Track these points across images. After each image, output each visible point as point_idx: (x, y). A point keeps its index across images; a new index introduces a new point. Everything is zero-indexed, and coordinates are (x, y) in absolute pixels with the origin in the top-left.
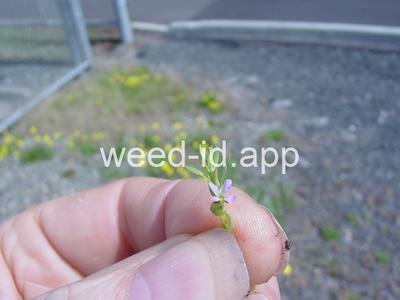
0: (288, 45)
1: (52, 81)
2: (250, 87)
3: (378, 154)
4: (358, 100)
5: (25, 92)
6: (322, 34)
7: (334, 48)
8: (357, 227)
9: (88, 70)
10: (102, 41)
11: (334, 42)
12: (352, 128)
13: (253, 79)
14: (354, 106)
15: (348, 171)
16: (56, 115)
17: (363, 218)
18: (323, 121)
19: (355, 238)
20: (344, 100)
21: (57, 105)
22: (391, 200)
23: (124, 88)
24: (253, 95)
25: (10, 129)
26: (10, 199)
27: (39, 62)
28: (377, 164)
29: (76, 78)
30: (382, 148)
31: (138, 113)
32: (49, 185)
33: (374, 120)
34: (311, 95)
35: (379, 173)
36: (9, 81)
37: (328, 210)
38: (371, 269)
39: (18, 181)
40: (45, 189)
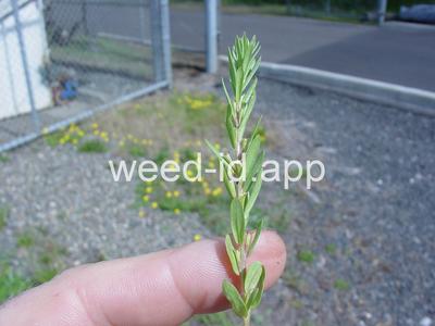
0: (361, 101)
1: (128, 92)
2: (305, 130)
3: (391, 208)
4: (401, 161)
5: (102, 96)
6: (398, 95)
7: (405, 111)
8: (334, 258)
9: (165, 89)
10: (189, 67)
11: (409, 106)
12: (380, 182)
13: (310, 125)
14: (394, 165)
15: (352, 214)
16: (122, 121)
17: (343, 252)
18: (356, 171)
19: (327, 265)
20: (387, 157)
21: (125, 113)
22: (379, 245)
23: (189, 110)
24: (303, 138)
25: (78, 124)
26: (59, 175)
27: (125, 74)
28: (384, 215)
29: (151, 94)
30: (399, 204)
31: (193, 132)
32: (93, 172)
33: (405, 179)
34: (359, 148)
35: (382, 222)
36: (93, 85)
37: (315, 239)
38: (327, 291)
39: (70, 163)
40: (89, 174)
